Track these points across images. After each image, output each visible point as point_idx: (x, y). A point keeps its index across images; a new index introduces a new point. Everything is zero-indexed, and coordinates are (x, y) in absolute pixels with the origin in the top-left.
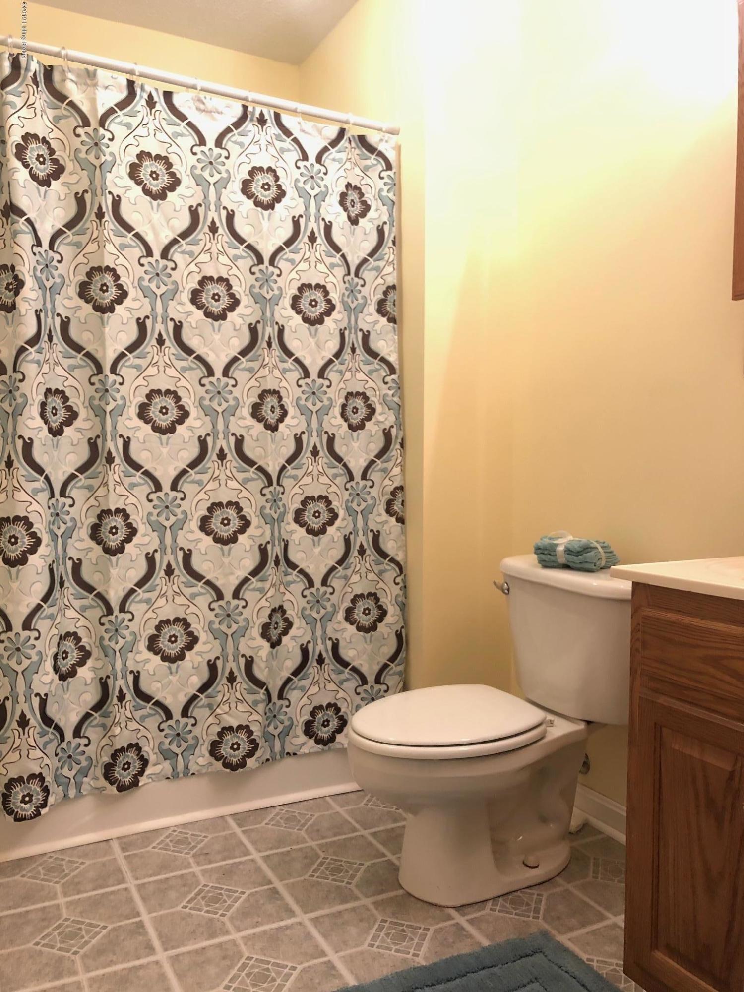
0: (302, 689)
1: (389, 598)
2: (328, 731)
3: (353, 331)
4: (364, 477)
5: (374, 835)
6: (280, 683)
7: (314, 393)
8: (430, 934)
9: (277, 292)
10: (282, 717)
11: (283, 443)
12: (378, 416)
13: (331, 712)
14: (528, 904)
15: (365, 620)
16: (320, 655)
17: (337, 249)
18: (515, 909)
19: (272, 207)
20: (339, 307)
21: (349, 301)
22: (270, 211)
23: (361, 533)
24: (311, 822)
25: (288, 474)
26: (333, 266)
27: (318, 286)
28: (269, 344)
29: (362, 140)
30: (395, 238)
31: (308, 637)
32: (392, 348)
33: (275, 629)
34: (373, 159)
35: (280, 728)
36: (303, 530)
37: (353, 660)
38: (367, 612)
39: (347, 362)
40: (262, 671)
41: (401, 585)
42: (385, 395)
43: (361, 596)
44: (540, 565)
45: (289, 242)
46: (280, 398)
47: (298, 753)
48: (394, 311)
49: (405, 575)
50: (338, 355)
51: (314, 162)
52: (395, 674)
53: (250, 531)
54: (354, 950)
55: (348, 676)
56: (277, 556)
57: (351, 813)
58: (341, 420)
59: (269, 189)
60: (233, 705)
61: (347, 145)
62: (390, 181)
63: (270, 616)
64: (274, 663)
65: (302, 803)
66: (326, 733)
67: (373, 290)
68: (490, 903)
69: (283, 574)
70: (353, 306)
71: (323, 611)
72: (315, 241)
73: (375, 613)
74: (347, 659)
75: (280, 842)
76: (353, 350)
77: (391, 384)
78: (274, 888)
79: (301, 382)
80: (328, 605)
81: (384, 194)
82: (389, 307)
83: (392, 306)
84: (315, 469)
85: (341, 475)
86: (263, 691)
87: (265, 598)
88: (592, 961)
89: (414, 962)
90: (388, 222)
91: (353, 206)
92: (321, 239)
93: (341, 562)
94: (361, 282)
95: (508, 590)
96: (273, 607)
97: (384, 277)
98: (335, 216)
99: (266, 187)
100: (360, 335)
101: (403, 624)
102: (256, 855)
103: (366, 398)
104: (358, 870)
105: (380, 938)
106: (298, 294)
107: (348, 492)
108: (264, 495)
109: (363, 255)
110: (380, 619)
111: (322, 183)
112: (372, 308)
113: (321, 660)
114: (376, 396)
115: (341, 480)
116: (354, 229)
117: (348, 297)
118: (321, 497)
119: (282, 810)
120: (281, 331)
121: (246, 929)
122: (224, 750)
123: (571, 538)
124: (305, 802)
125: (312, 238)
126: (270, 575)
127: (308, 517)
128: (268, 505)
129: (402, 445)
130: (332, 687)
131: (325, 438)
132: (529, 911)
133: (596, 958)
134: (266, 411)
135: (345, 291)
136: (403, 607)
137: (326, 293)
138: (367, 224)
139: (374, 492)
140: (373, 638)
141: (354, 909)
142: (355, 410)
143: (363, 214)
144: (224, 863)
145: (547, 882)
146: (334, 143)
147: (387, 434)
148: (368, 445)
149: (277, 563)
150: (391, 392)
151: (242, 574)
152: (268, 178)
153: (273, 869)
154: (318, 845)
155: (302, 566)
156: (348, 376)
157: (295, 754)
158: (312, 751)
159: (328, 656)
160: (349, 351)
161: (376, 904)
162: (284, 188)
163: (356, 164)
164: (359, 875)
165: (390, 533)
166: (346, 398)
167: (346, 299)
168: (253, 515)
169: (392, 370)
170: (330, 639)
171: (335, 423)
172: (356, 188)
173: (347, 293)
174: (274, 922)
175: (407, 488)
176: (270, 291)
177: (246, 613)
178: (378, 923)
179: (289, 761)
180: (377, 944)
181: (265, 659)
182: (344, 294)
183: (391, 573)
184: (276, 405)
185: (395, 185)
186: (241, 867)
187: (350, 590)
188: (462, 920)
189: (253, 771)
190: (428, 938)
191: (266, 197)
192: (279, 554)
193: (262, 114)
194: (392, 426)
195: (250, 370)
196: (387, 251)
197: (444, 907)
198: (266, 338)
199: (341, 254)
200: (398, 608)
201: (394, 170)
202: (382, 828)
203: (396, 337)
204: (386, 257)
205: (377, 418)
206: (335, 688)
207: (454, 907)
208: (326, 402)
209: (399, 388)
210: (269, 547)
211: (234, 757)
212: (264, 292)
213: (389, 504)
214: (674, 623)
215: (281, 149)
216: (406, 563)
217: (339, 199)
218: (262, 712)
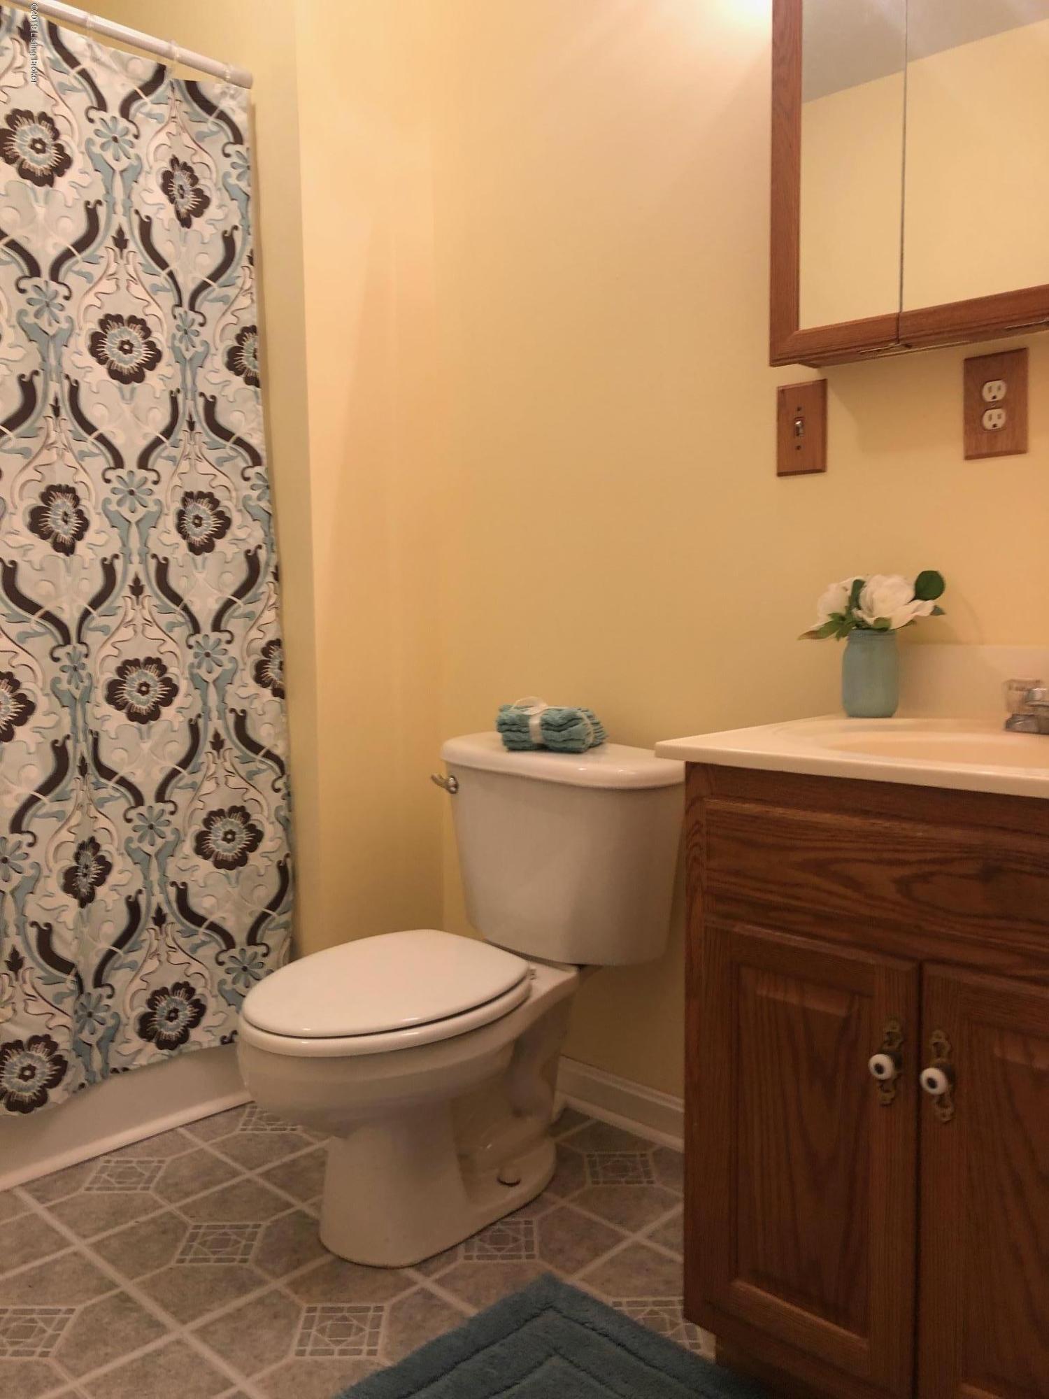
0: (133, 966)
1: (266, 813)
2: (177, 1026)
3: (189, 396)
4: (216, 626)
5: (267, 1175)
6: (96, 961)
7: (132, 493)
8: (385, 1315)
9: (65, 325)
10: (102, 1014)
11: (84, 573)
12: (235, 531)
13: (180, 997)
14: (516, 1240)
15: (226, 850)
16: (159, 910)
17: (162, 263)
18: (499, 1250)
19: (50, 181)
20: (167, 355)
21: (183, 347)
22: (47, 187)
23: (214, 714)
24: (160, 1174)
25: (93, 625)
26: (156, 289)
27: (133, 320)
28: (56, 410)
29: (192, 88)
30: (252, 252)
31: (139, 885)
32: (254, 425)
33: (85, 875)
34: (210, 123)
35: (101, 1030)
36: (121, 715)
37: (211, 913)
38: (229, 837)
39: (182, 443)
40: (66, 944)
41: (284, 791)
42: (247, 498)
43: (220, 813)
44: (505, 748)
45: (83, 244)
46: (76, 500)
47: (131, 1067)
48: (255, 367)
49: (288, 776)
50: (168, 432)
51: (117, 114)
52: (278, 927)
53: (35, 720)
54: (274, 1367)
55: (203, 938)
56: (83, 760)
57: (222, 1146)
58: (176, 537)
59: (43, 151)
60: (20, 1006)
61: (169, 93)
62: (240, 162)
63: (77, 857)
64: (86, 930)
65: (140, 1145)
66: (172, 1030)
67: (219, 330)
68: (462, 1248)
69: (92, 787)
70: (188, 355)
71: (159, 842)
72: (125, 247)
73: (243, 837)
74: (201, 912)
75: (118, 1214)
76: (191, 425)
77: (255, 481)
78: (122, 1293)
79: (110, 475)
80: (167, 831)
81: (233, 181)
82: (246, 360)
83: (252, 359)
84: (139, 616)
85: (181, 624)
86: (70, 978)
87: (66, 827)
88: (620, 1304)
89: (372, 1364)
90: (240, 227)
91: (182, 197)
92: (134, 244)
93: (185, 763)
94: (200, 319)
95: (456, 786)
96: (80, 842)
97: (237, 313)
98: (156, 208)
99: (38, 146)
100: (201, 401)
101: (287, 852)
102: (80, 1245)
103: (214, 502)
104: (253, 1237)
105: (312, 1338)
106: (100, 330)
107: (192, 652)
108: (56, 660)
109: (202, 276)
110: (252, 846)
111: (132, 152)
112: (218, 360)
113: (160, 919)
114: (230, 499)
115: (181, 632)
116: (186, 233)
117: (181, 342)
118: (149, 661)
119: (109, 1161)
120: (74, 391)
121: (89, 1369)
122: (9, 1082)
123: (544, 706)
124: (145, 1143)
125: (120, 241)
126: (72, 790)
127: (129, 693)
128: (65, 676)
129: (276, 576)
130: (179, 957)
131: (152, 564)
132: (518, 1249)
133: (625, 1300)
134: (55, 522)
135: (175, 331)
136: (287, 824)
137: (147, 332)
138: (207, 227)
139: (234, 650)
140: (242, 876)
141: (260, 1301)
142: (198, 521)
143: (199, 209)
144: (24, 1268)
145: (533, 1202)
146: (150, 87)
147: (252, 560)
148: (220, 576)
149: (83, 770)
150: (255, 494)
151: (26, 791)
152: (42, 131)
153: (113, 1261)
154: (180, 1208)
155: (123, 772)
156: (184, 466)
157: (125, 1069)
158: (153, 1060)
159: (171, 911)
160: (185, 427)
161: (295, 1285)
162: (68, 151)
163: (184, 129)
164: (256, 1244)
165: (264, 713)
166: (184, 502)
167: (177, 343)
168: (39, 693)
169: (256, 459)
170: (173, 884)
171: (167, 541)
172: (186, 168)
173: (179, 334)
174: (134, 1349)
175: (287, 644)
176: (54, 322)
177: (36, 854)
178: (304, 1315)
179: (116, 1082)
180: (309, 1348)
181: (71, 926)
182: (174, 336)
183: (268, 773)
184: (71, 511)
185: (249, 168)
186: (58, 1268)
187: (200, 805)
188: (427, 1283)
189: (59, 1108)
190: (384, 1322)
191: (38, 163)
192: (86, 755)
193: (26, 22)
194: (260, 547)
195: (24, 452)
196: (240, 272)
197: (398, 1268)
198: (51, 401)
199: (167, 270)
200: (280, 827)
201: (247, 144)
202: (276, 1163)
203: (260, 408)
204: (239, 282)
205: (234, 535)
206: (185, 958)
207: (412, 1266)
208: (153, 508)
209: (268, 487)
210: (69, 744)
211: (27, 1089)
212: (43, 323)
213: (260, 668)
214: (757, 818)
215: (61, 84)
216: (288, 757)
217: (160, 181)
218: (70, 1012)
